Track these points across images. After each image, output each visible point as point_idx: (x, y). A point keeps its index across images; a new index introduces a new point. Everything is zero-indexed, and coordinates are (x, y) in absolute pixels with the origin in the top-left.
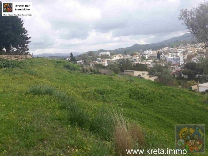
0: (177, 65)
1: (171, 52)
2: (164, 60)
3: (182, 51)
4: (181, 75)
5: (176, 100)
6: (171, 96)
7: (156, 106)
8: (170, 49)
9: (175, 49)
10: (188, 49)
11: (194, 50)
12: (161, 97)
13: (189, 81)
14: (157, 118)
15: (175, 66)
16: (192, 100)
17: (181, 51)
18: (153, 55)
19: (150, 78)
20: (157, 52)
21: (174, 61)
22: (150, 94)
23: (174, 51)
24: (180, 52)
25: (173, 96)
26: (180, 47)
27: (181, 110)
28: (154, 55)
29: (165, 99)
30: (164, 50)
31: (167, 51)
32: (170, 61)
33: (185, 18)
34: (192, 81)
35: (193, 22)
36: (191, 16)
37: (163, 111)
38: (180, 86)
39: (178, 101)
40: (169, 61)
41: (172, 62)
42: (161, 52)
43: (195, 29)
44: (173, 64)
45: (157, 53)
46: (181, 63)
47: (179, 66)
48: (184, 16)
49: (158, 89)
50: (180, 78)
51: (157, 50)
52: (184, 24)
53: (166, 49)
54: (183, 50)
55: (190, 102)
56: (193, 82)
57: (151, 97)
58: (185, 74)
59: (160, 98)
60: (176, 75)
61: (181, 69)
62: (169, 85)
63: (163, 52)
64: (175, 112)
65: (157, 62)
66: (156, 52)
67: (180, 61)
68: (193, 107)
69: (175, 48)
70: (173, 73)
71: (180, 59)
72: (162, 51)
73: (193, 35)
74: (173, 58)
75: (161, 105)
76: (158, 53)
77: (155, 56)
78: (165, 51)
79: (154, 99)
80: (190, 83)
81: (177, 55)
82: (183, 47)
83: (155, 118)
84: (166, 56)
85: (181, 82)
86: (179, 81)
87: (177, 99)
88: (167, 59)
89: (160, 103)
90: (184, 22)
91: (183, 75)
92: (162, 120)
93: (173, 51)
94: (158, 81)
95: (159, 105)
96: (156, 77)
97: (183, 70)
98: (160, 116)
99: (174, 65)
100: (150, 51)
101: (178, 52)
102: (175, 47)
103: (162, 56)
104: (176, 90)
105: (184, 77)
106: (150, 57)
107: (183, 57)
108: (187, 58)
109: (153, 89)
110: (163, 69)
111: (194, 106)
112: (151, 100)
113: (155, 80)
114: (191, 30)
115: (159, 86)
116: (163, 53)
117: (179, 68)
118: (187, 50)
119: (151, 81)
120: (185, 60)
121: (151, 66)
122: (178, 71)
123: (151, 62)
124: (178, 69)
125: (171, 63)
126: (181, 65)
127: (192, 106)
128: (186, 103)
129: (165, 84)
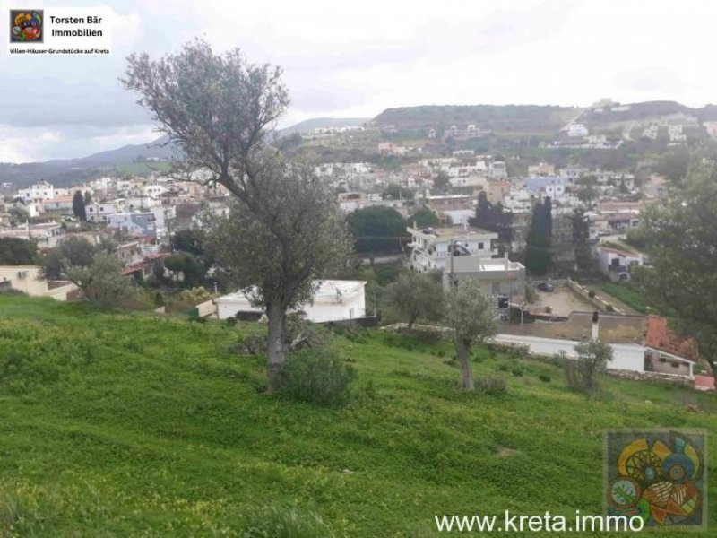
0: (145, 237)
1: (122, 196)
2: (99, 222)
3: (160, 193)
4: (163, 271)
5: (142, 359)
6: (125, 346)
7: (69, 393)
8: (120, 184)
9: (136, 186)
10: (178, 187)
11: (196, 190)
12: (89, 356)
13: (187, 291)
14: (73, 436)
15: (140, 243)
16: (195, 350)
17: (157, 193)
18: (57, 204)
19: (51, 291)
20: (73, 194)
21: (134, 225)
22: (46, 352)
23: (134, 192)
24: (154, 195)
25: (131, 346)
26: (152, 178)
27: (160, 391)
28: (62, 205)
29: (101, 363)
30: (98, 188)
31: (109, 193)
32: (121, 225)
33: (146, 84)
34: (197, 287)
35: (170, 98)
36: (164, 79)
37: (97, 407)
38: (161, 310)
39: (149, 360)
40: (116, 226)
41: (129, 228)
42: (87, 193)
43: (179, 122)
44: (134, 234)
45: (71, 198)
46: (158, 231)
47: (153, 242)
48: (143, 77)
49: (76, 330)
50: (160, 281)
51: (70, 187)
52: (144, 103)
53: (103, 184)
54: (163, 190)
55: (187, 356)
56: (200, 293)
57: (48, 363)
58: (175, 267)
59: (83, 359)
60: (146, 274)
61: (159, 253)
62: (124, 308)
63: (94, 195)
64: (140, 399)
65: (74, 230)
66: (69, 193)
67: (155, 227)
68: (198, 373)
69: (136, 181)
70: (135, 266)
71: (154, 219)
72: (92, 192)
73: (176, 142)
74: (132, 216)
75: (90, 385)
76: (78, 196)
77: (67, 209)
78: (100, 191)
79: (60, 368)
80: (191, 295)
81: (144, 207)
82: (160, 179)
83: (65, 438)
84: (108, 208)
85: (163, 296)
86: (155, 291)
87: (147, 357)
88: (109, 218)
89: (84, 380)
90: (143, 96)
91: (167, 273)
92: (92, 439)
93: (129, 193)
94: (80, 300)
95: (82, 386)
96: (71, 287)
97: (167, 254)
98: (86, 424)
99: (137, 238)
100: (46, 191)
101: (146, 197)
102: (137, 178)
103: (91, 210)
104: (145, 323)
105: (172, 276)
106: (47, 211)
107: (166, 212)
108: (177, 214)
109: (56, 332)
110: (96, 255)
111: (198, 369)
112: (47, 375)
113: (70, 295)
114: (168, 127)
115: (86, 317)
116: (93, 199)
117: (155, 248)
118: (176, 190)
119: (52, 300)
120: (172, 223)
121: (52, 243)
122: (152, 260)
123: (53, 231)
124: (151, 252)
125: (127, 231)
126: (159, 238)
127: (193, 369)
128: (176, 363)
129: (107, 308)
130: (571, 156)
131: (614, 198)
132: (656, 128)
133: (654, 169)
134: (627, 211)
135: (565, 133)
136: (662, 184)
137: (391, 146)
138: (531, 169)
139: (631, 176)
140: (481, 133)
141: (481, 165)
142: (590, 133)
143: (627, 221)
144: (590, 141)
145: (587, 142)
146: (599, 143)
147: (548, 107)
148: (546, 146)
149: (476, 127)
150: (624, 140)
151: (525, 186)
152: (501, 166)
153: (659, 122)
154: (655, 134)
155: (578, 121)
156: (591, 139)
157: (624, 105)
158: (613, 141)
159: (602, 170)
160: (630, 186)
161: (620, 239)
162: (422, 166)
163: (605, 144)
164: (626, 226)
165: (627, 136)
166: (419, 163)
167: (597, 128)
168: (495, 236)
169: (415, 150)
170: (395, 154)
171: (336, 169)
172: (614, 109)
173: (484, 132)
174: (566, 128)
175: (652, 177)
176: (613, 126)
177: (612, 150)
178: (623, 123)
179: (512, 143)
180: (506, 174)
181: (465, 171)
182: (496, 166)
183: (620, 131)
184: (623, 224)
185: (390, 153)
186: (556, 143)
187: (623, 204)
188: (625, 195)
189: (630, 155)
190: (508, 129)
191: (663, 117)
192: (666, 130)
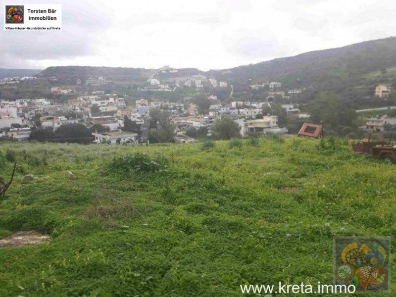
130: (154, 94)
131: (178, 116)
132: (190, 81)
133: (191, 101)
134: (184, 121)
135: (149, 83)
136: (195, 108)
137: (58, 89)
138: (137, 102)
139: (182, 105)
140: (106, 82)
141: (111, 100)
142: (161, 83)
143: (185, 126)
144: (162, 87)
145: (160, 88)
146: (166, 88)
147: (139, 69)
148: (141, 89)
149: (103, 79)
150: (177, 87)
151: (138, 111)
152: (122, 100)
153: (191, 79)
154: (190, 84)
155: (155, 77)
156: (162, 86)
157: (175, 69)
158: (172, 87)
159: (170, 102)
160: (183, 109)
161: (183, 133)
162: (80, 101)
163: (169, 89)
164: (185, 127)
165: (178, 85)
166: (78, 99)
167: (164, 81)
168: (136, 134)
169: (73, 92)
170: (62, 94)
171: (29, 103)
172: (170, 72)
173: (107, 81)
174: (149, 81)
175: (191, 105)
176: (171, 80)
177: (172, 92)
178: (175, 79)
179: (123, 88)
180: (125, 104)
181: (103, 103)
182: (119, 100)
183: (174, 82)
184: (183, 127)
185: (59, 93)
186: (145, 88)
187: (183, 118)
188: (182, 114)
189: (180, 95)
190: (120, 80)
191: (192, 76)
192: (194, 82)
